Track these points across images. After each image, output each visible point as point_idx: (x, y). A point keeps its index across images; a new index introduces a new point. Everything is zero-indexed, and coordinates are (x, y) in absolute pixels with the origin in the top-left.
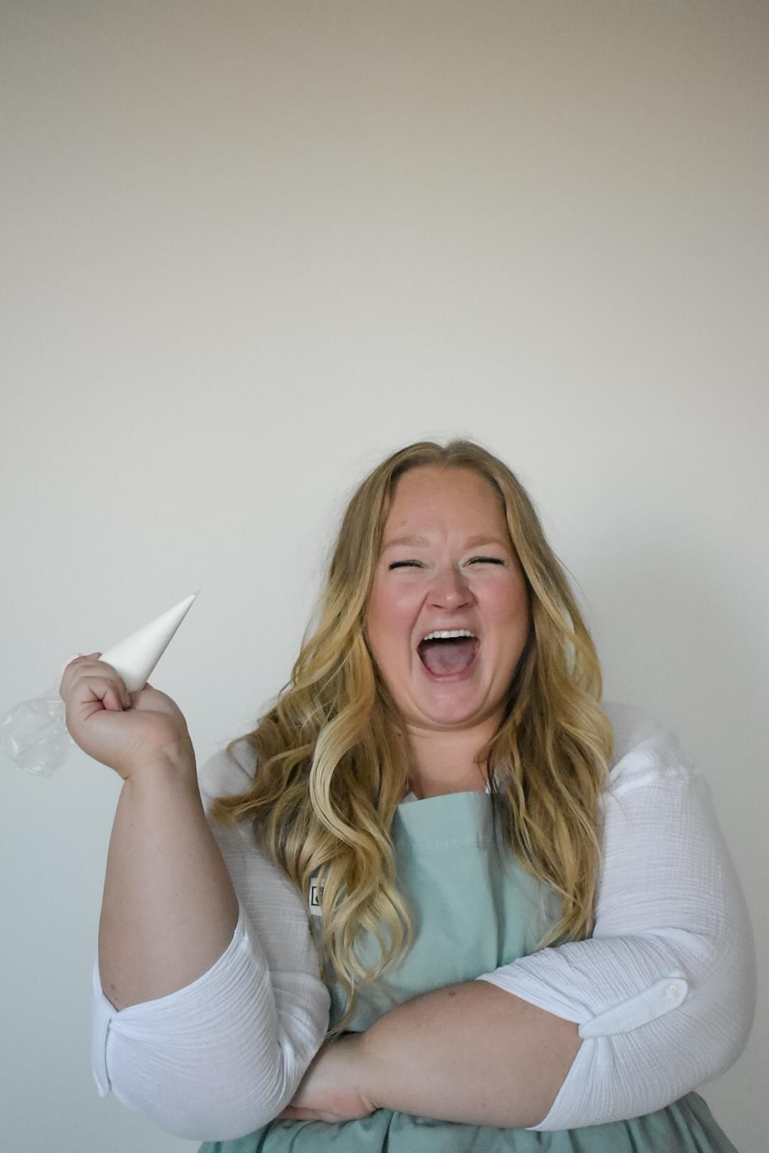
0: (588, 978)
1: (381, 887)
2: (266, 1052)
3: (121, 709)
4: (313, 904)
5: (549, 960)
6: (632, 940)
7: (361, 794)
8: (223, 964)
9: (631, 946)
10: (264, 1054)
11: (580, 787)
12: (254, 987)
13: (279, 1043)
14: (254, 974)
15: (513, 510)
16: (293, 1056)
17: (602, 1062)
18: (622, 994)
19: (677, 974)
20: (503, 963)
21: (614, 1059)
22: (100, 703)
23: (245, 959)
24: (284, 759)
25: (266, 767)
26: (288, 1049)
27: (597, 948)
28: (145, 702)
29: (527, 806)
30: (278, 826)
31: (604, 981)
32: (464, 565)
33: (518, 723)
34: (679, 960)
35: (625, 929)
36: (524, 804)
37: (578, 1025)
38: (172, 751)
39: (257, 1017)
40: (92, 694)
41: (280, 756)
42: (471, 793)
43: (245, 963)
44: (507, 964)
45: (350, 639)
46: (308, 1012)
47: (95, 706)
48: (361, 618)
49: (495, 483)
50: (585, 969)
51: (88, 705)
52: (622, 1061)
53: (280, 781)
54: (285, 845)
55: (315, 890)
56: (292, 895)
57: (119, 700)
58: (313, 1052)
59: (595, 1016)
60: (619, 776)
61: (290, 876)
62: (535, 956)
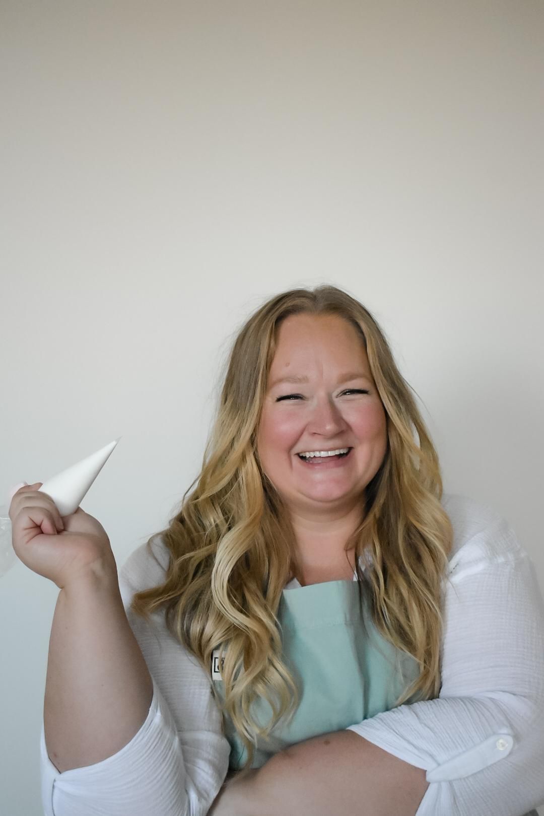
0: (435, 733)
1: (271, 663)
2: (177, 800)
3: (56, 533)
4: (215, 672)
5: (404, 715)
6: (469, 700)
7: (253, 586)
8: (141, 737)
9: (469, 705)
10: (175, 803)
11: (425, 571)
12: (165, 753)
13: (186, 791)
14: (166, 741)
15: (372, 348)
16: (197, 800)
17: (445, 799)
18: (461, 746)
19: (505, 730)
20: (368, 716)
21: (454, 798)
22: (38, 529)
23: (159, 729)
24: (191, 558)
25: (177, 563)
26: (193, 796)
27: (442, 708)
28: (76, 525)
29: (386, 589)
30: (184, 614)
31: (447, 736)
32: (337, 397)
33: (377, 516)
34: (507, 718)
35: (463, 692)
36: (383, 585)
37: (426, 771)
38: (97, 566)
39: (170, 774)
40: (31, 522)
41: (187, 556)
42: (340, 582)
43: (158, 734)
44: (372, 717)
45: (243, 458)
46: (210, 762)
47: (34, 532)
48: (252, 441)
49: (358, 326)
50: (432, 725)
51: (27, 531)
52: (461, 799)
53: (187, 576)
54: (190, 628)
55: (217, 660)
56: (197, 668)
57: (53, 524)
58: (214, 794)
59: (439, 765)
60: (458, 564)
61: (195, 652)
62: (394, 712)
